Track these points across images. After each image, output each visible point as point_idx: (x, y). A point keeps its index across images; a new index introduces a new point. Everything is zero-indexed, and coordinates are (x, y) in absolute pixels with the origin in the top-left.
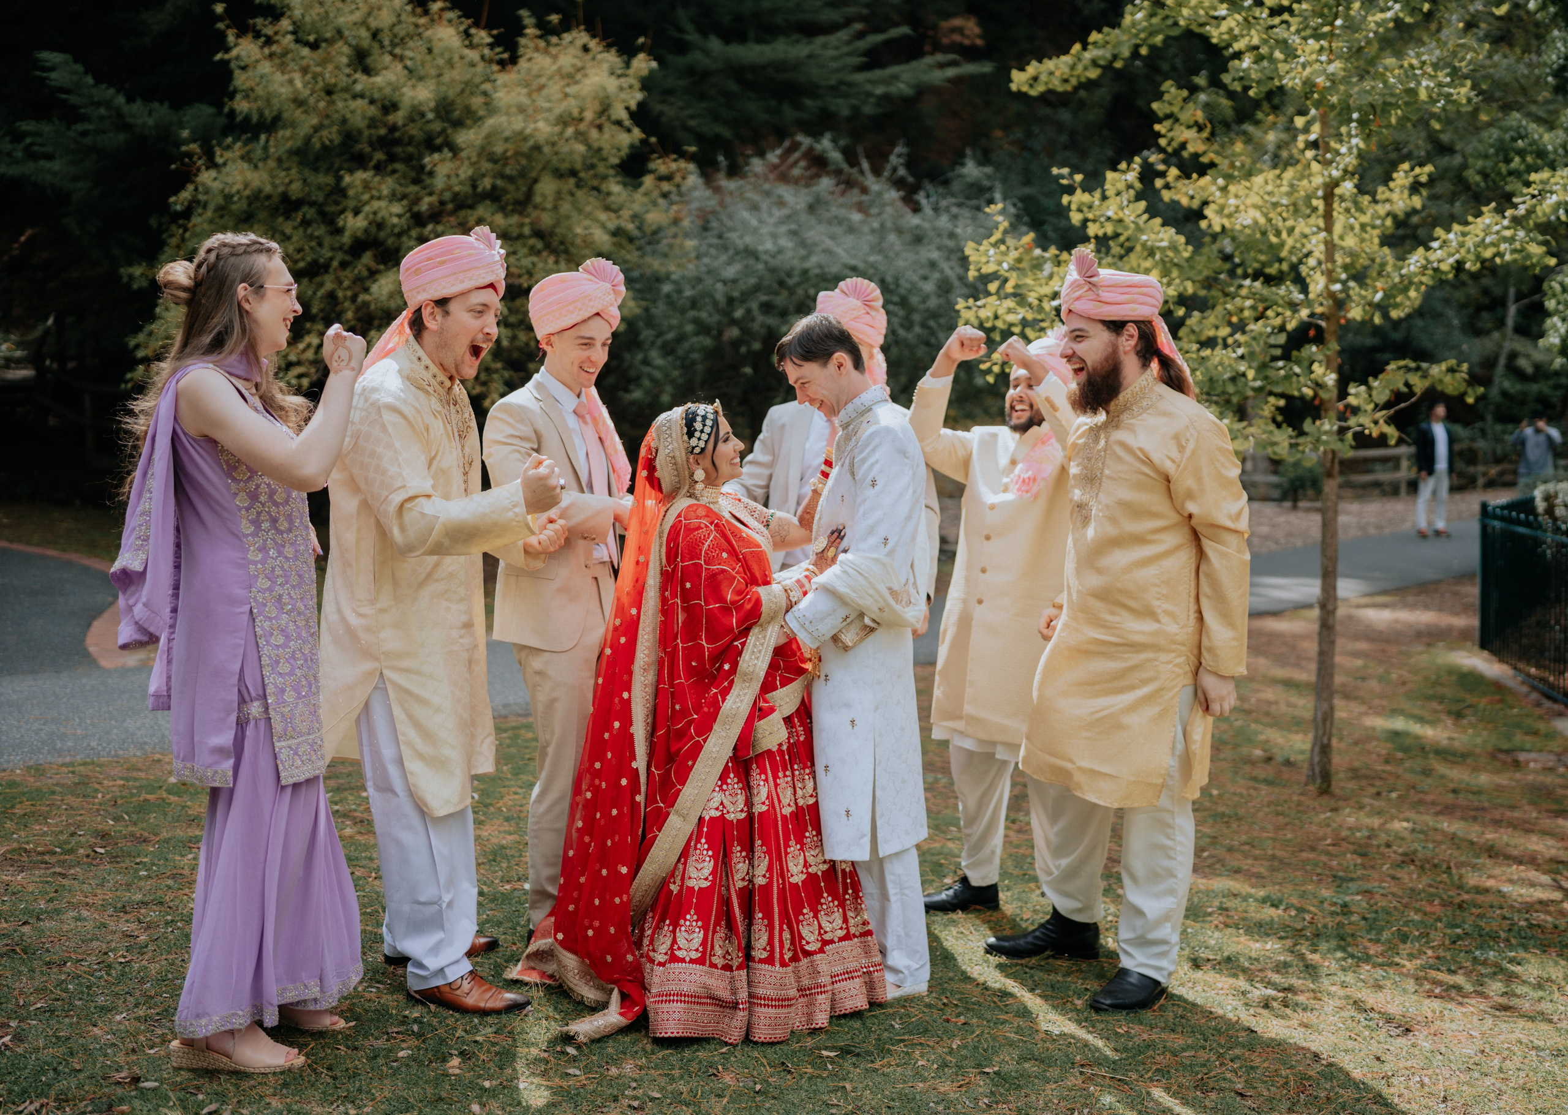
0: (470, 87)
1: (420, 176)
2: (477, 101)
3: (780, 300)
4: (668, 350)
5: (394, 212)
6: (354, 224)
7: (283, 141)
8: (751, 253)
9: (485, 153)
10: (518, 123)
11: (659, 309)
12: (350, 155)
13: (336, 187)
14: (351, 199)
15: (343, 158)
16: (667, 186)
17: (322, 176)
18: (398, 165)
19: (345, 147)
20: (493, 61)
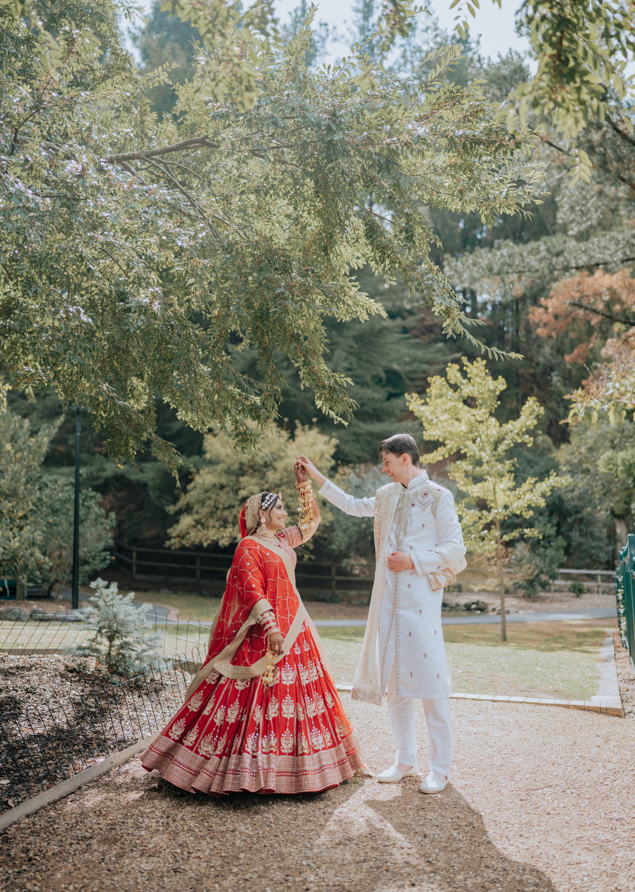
0: (279, 449)
1: (263, 476)
2: (282, 454)
4: (344, 531)
7: (220, 467)
9: (285, 470)
12: (241, 472)
13: (238, 481)
14: (242, 485)
15: (240, 472)
16: (344, 477)
17: (233, 478)
18: (257, 474)
19: (241, 469)
20: (287, 440)
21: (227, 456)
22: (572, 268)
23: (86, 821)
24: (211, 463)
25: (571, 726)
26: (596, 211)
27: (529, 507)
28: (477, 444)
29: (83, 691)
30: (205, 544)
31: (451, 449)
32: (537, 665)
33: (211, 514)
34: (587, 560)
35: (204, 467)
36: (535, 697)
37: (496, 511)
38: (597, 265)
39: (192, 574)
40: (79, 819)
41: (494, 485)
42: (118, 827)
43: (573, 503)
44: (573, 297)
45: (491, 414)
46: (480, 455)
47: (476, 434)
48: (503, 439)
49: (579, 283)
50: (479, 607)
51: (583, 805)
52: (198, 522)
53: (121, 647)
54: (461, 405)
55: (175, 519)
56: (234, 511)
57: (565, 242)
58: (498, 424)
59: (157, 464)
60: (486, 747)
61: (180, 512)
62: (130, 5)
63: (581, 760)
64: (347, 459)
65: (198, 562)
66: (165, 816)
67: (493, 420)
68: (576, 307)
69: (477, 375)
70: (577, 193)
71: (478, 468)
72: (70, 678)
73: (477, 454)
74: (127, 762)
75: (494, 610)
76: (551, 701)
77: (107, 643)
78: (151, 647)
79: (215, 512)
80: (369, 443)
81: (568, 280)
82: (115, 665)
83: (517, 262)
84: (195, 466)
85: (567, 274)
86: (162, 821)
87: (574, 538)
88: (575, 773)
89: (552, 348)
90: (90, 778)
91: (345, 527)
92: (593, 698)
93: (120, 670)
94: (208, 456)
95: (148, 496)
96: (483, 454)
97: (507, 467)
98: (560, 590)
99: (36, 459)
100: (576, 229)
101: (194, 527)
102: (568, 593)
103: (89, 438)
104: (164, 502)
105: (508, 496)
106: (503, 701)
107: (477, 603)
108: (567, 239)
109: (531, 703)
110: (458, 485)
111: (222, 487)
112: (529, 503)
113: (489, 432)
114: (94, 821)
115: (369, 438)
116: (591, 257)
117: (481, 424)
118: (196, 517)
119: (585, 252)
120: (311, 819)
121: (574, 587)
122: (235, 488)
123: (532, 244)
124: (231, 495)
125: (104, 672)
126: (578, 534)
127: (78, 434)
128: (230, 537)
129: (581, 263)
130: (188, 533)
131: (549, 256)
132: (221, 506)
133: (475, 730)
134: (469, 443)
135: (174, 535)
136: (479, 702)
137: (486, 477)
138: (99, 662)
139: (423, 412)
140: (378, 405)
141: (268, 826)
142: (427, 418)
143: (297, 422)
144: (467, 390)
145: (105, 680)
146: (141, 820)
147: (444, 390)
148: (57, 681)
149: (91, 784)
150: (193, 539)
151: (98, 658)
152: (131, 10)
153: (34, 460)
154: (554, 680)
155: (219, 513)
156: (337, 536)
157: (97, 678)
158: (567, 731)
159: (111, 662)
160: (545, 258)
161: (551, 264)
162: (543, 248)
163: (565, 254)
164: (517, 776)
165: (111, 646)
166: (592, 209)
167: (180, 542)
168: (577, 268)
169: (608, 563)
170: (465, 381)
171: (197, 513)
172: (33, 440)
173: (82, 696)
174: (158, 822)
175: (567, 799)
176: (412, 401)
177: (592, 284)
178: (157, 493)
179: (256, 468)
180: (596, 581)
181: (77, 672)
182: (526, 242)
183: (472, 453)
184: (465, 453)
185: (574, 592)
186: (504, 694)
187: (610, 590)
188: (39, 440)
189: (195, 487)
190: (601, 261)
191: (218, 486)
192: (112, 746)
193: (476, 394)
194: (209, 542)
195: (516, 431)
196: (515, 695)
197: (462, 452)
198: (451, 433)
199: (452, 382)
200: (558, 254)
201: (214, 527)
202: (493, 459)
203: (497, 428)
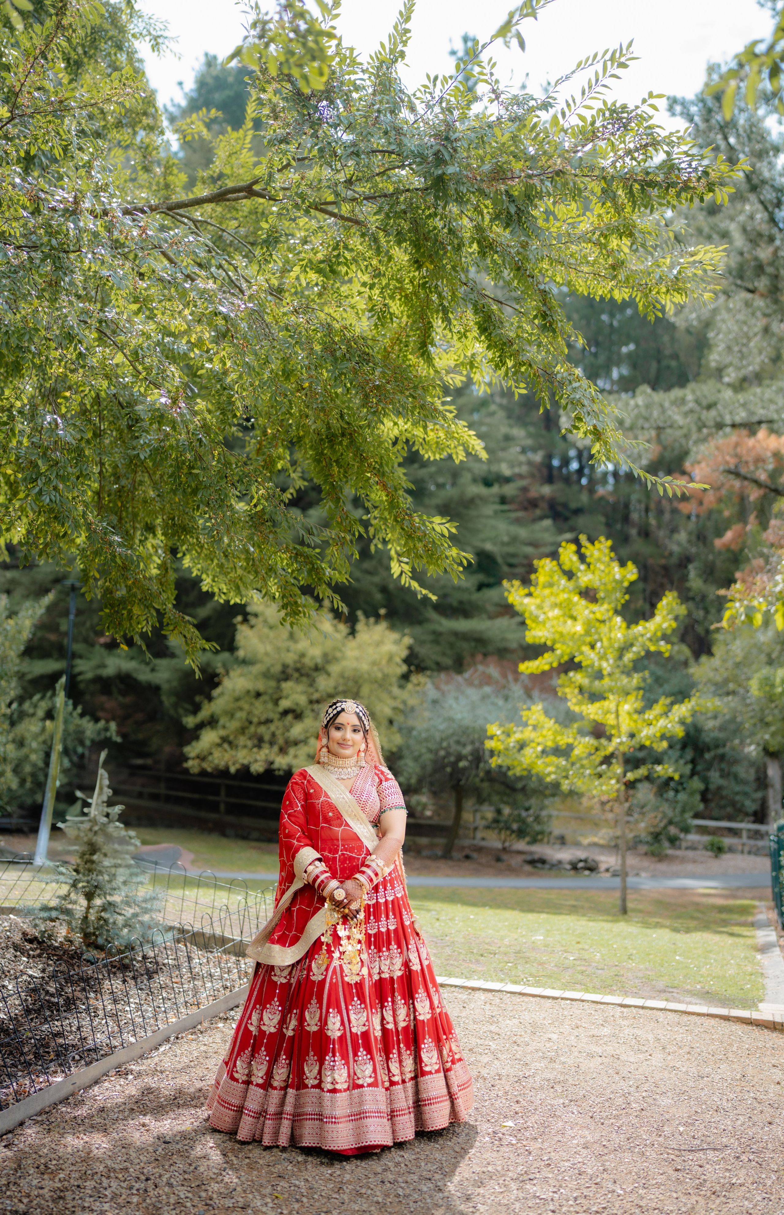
0: (335, 649)
1: (312, 684)
2: (338, 655)
3: (463, 740)
4: (416, 759)
5: (302, 700)
6: (285, 704)
7: (256, 669)
8: (451, 720)
9: (342, 675)
10: (355, 664)
11: (412, 742)
12: (285, 675)
13: (278, 688)
14: (285, 693)
15: (282, 676)
16: (418, 688)
17: (273, 684)
18: (304, 679)
19: (283, 672)
20: (346, 637)
21: (267, 654)
22: (727, 426)
23: (22, 1182)
24: (244, 662)
25: (735, 1049)
26: (760, 353)
27: (663, 737)
28: (597, 650)
29: (43, 971)
30: (233, 770)
31: (562, 656)
32: (675, 952)
33: (242, 730)
34: (729, 809)
35: (235, 667)
36: (679, 1002)
37: (618, 740)
38: (760, 423)
39: (214, 807)
40: (12, 1179)
41: (617, 706)
42: (68, 1195)
43: (712, 735)
44: (727, 463)
45: (617, 612)
46: (600, 665)
47: (596, 637)
48: (632, 645)
49: (737, 445)
50: (588, 865)
51: (769, 1183)
52: (225, 739)
53: (104, 909)
54: (576, 598)
55: (194, 735)
56: (273, 727)
57: (719, 391)
58: (624, 625)
59: (174, 662)
60: (617, 1077)
61: (201, 726)
62: (159, 33)
63: (756, 1105)
64: (422, 665)
65: (223, 792)
66: (143, 1178)
67: (619, 619)
68: (732, 477)
69: (599, 560)
70: (736, 328)
71: (597, 683)
72: (27, 951)
73: (596, 664)
74: (96, 1082)
75: (607, 870)
76: (703, 1009)
77: (84, 902)
78: (146, 911)
79: (247, 728)
80: (452, 646)
81: (721, 441)
82: (94, 934)
83: (655, 414)
84: (224, 665)
85: (721, 433)
86: (137, 1186)
87: (712, 780)
88: (749, 1127)
89: (690, 533)
90: (38, 1109)
91: (416, 754)
92: (761, 1006)
93: (100, 941)
94: (241, 653)
95: (161, 702)
96: (605, 664)
97: (635, 681)
98: (692, 848)
99: (14, 647)
100: (733, 375)
101: (219, 745)
102: (704, 852)
103: (88, 624)
104: (181, 711)
105: (635, 721)
106: (635, 1007)
107: (585, 861)
108: (723, 388)
109: (676, 1011)
110: (569, 704)
111: (258, 695)
112: (663, 731)
113: (613, 635)
114: (35, 1182)
115: (452, 639)
116: (752, 413)
117: (602, 625)
118: (222, 733)
119: (744, 405)
120: (363, 1191)
121: (712, 845)
122: (275, 696)
123: (676, 393)
124: (270, 706)
125: (77, 944)
126: (717, 774)
127: (72, 617)
128: (266, 761)
129: (738, 419)
130: (211, 754)
131: (697, 408)
132: (255, 720)
133: (599, 1050)
134: (586, 649)
135: (192, 755)
136: (602, 1006)
137: (606, 695)
138: (71, 929)
139: (526, 605)
140: (465, 597)
141: (297, 1201)
142: (531, 613)
143: (359, 613)
144: (585, 579)
145: (77, 956)
146: (105, 1182)
147: (556, 578)
148: (8, 956)
149: (39, 1118)
150: (216, 761)
151: (69, 923)
152: (160, 40)
153: (11, 648)
154: (702, 976)
155: (252, 729)
156: (406, 765)
157: (65, 952)
158: (730, 1055)
159: (88, 930)
160: (692, 411)
161: (699, 419)
162: (690, 397)
163: (719, 407)
164: (666, 1128)
165: (89, 908)
166: (755, 351)
167: (200, 765)
168: (733, 426)
169: (755, 814)
170: (583, 567)
171: (224, 727)
172: (11, 622)
173: (43, 978)
174: (131, 1188)
175: (744, 1171)
176: (513, 590)
177: (754, 447)
178: (173, 699)
179: (303, 672)
180: (740, 837)
181: (39, 943)
182: (668, 389)
183: (589, 662)
184: (580, 662)
185: (712, 850)
186: (636, 995)
187: (758, 849)
188: (20, 622)
189: (222, 694)
190: (764, 419)
191: (253, 693)
192: (77, 1057)
193: (596, 584)
194: (238, 766)
195: (648, 635)
196: (651, 998)
197: (576, 660)
198: (561, 634)
199: (566, 567)
200: (709, 407)
201: (245, 747)
202: (617, 671)
203: (623, 630)
